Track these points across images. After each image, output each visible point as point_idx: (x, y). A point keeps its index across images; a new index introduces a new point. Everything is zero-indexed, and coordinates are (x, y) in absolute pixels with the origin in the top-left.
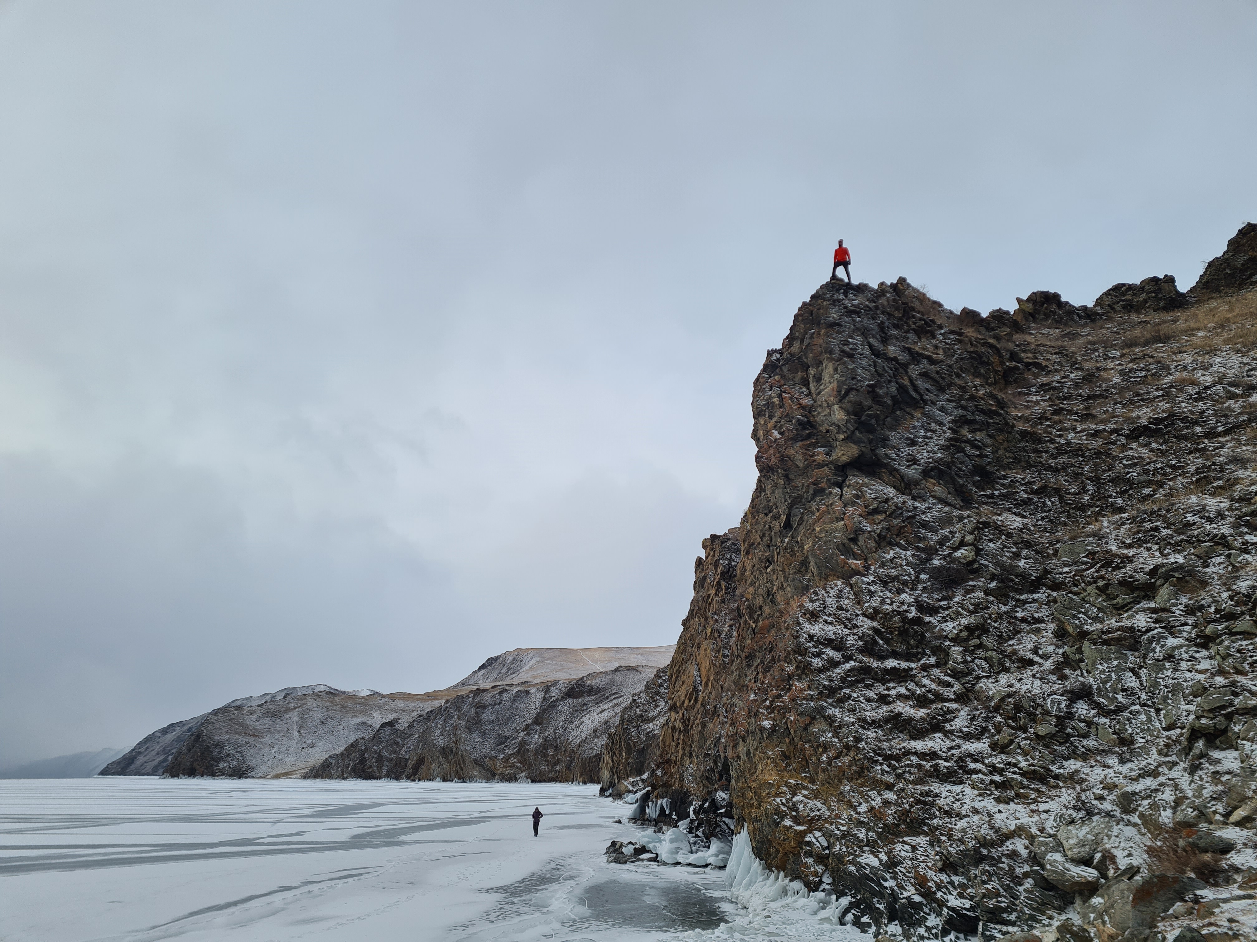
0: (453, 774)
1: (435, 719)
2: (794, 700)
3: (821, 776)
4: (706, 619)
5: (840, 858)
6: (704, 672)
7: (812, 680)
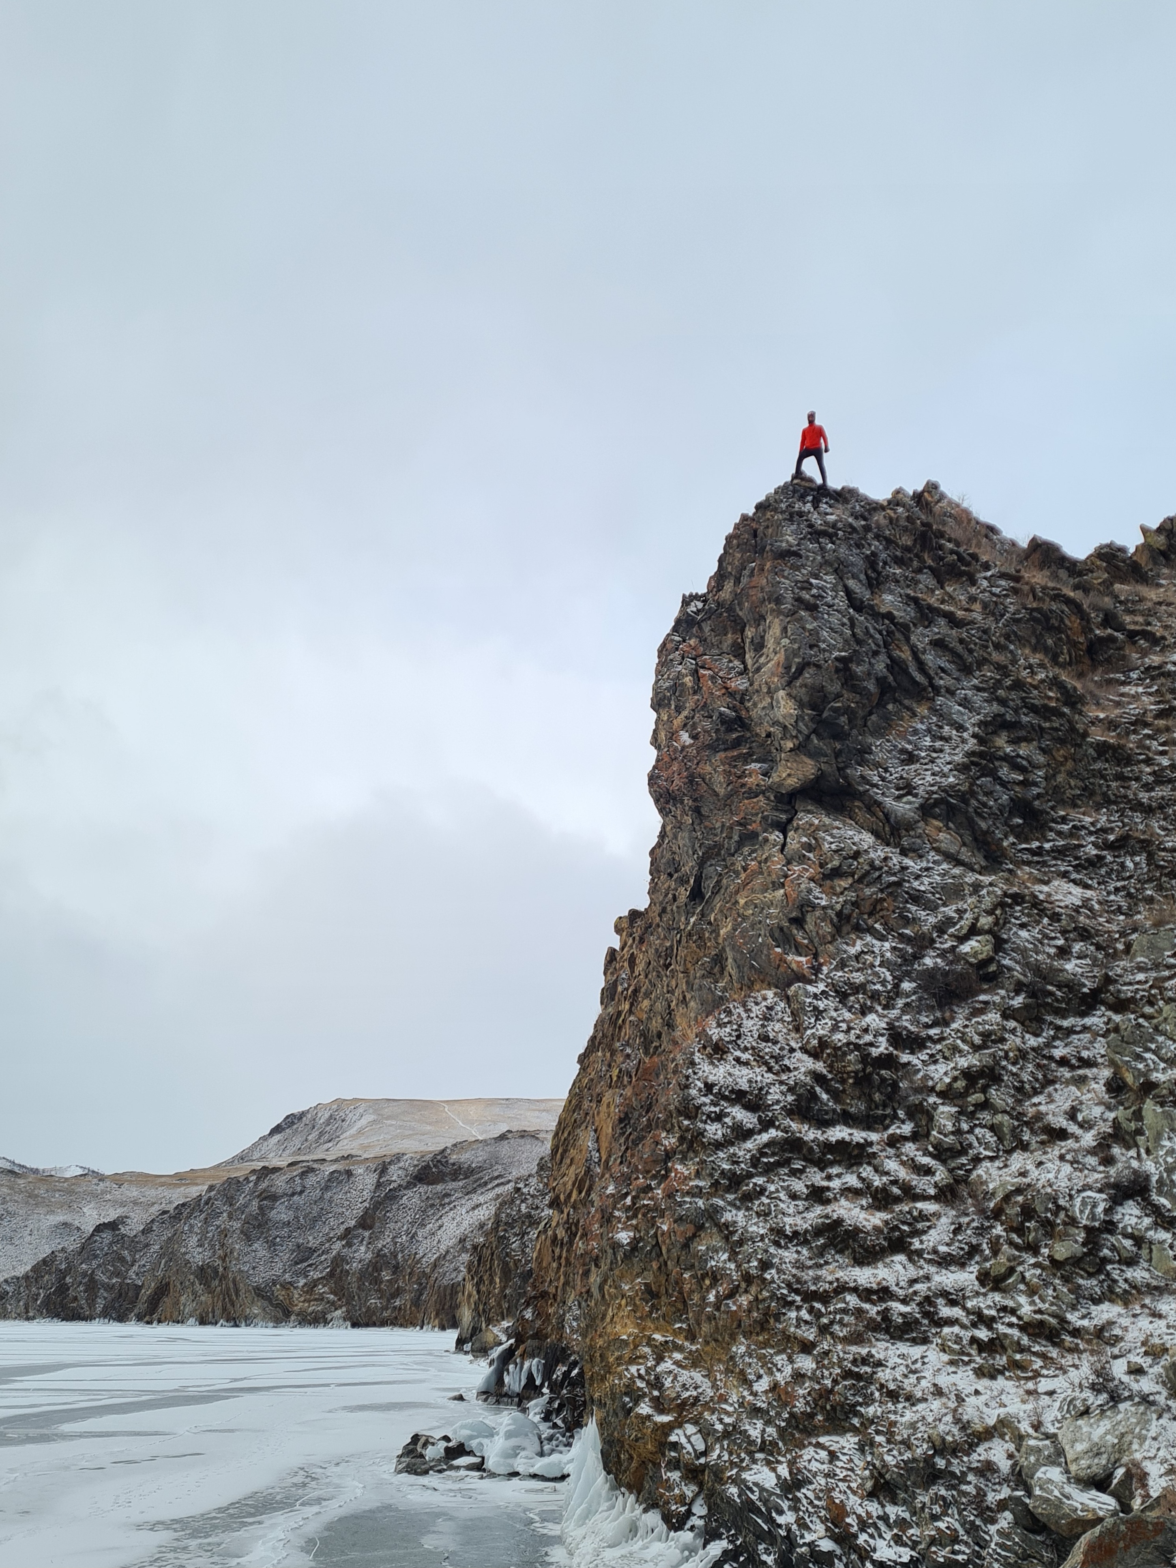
0: (218, 1312)
1: (188, 1218)
2: (670, 1196)
3: (706, 1328)
4: (613, 1053)
5: (717, 1473)
6: (604, 1145)
7: (703, 1162)
